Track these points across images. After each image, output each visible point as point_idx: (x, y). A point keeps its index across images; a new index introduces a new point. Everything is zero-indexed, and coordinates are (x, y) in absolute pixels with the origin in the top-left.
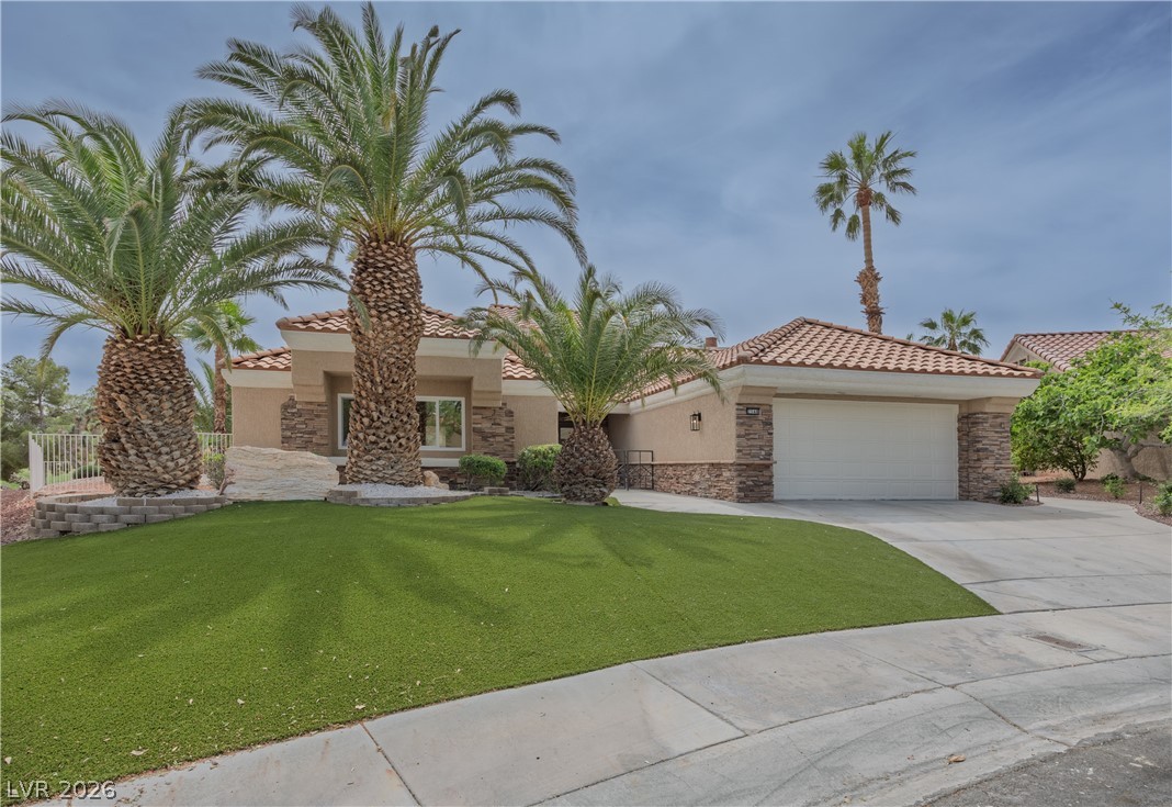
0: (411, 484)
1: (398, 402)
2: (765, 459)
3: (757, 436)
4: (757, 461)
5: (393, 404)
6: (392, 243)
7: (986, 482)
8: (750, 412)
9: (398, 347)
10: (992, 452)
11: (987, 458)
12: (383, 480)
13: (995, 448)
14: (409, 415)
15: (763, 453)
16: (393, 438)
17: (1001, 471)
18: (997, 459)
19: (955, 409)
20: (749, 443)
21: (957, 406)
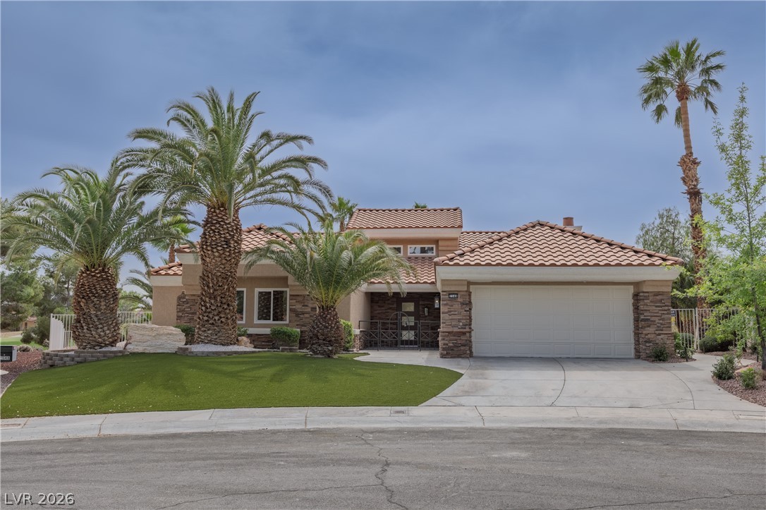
0: (227, 344)
1: (222, 297)
2: (462, 328)
3: (456, 313)
4: (456, 330)
5: (219, 299)
6: (222, 209)
7: (648, 345)
8: (451, 296)
9: (223, 267)
10: (655, 321)
11: (649, 326)
12: (210, 342)
13: (656, 319)
14: (228, 305)
15: (461, 324)
16: (217, 318)
17: (662, 336)
18: (658, 327)
19: (631, 289)
20: (450, 317)
21: (632, 287)
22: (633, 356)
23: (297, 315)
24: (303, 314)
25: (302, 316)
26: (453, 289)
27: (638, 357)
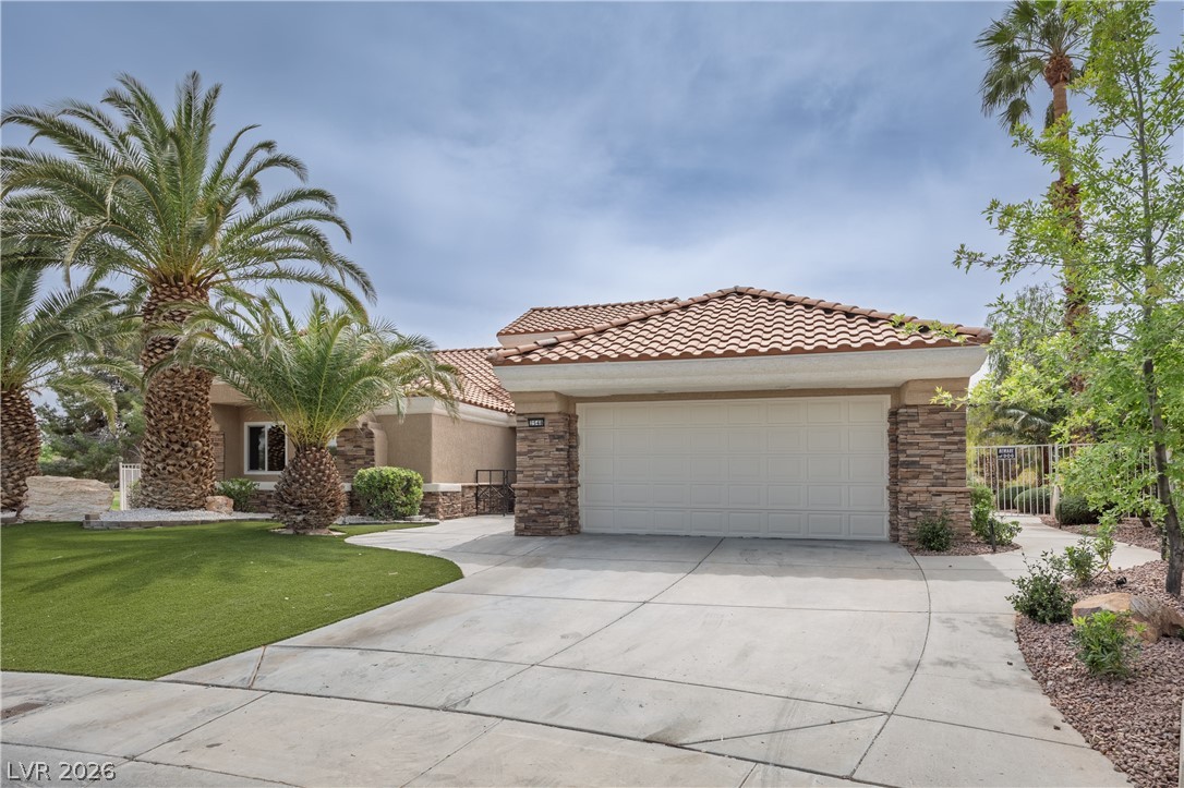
0: (183, 508)
1: (169, 433)
2: (551, 482)
3: (542, 454)
4: (540, 485)
5: (163, 434)
6: (164, 285)
7: (912, 515)
8: (533, 423)
9: (169, 381)
10: (929, 466)
11: (916, 477)
12: (151, 505)
13: (933, 462)
14: (183, 445)
15: (550, 474)
16: (159, 466)
17: (944, 498)
18: (936, 478)
19: (886, 402)
20: (531, 462)
21: (889, 397)
22: (886, 536)
23: (347, 461)
24: (355, 459)
25: (353, 463)
26: (534, 409)
27: (895, 539)
